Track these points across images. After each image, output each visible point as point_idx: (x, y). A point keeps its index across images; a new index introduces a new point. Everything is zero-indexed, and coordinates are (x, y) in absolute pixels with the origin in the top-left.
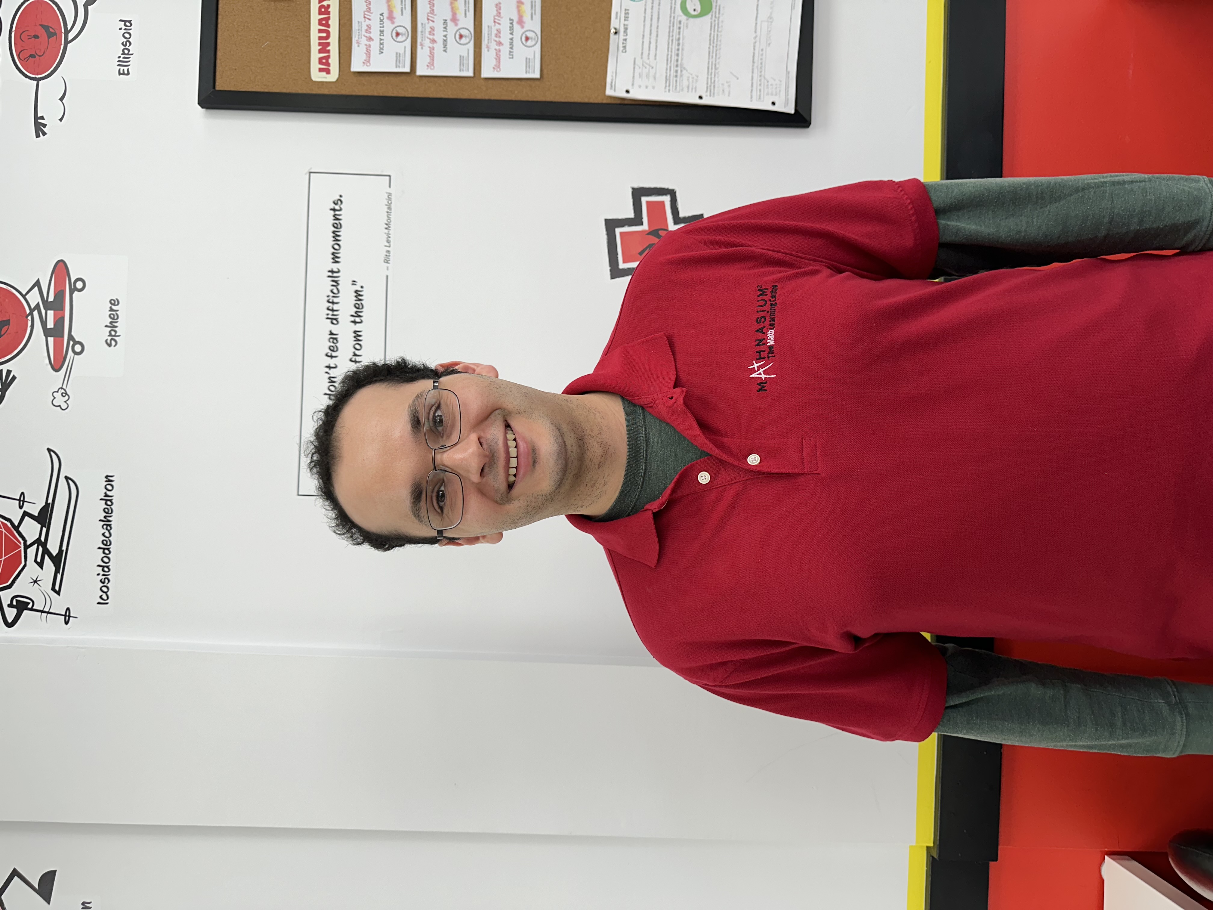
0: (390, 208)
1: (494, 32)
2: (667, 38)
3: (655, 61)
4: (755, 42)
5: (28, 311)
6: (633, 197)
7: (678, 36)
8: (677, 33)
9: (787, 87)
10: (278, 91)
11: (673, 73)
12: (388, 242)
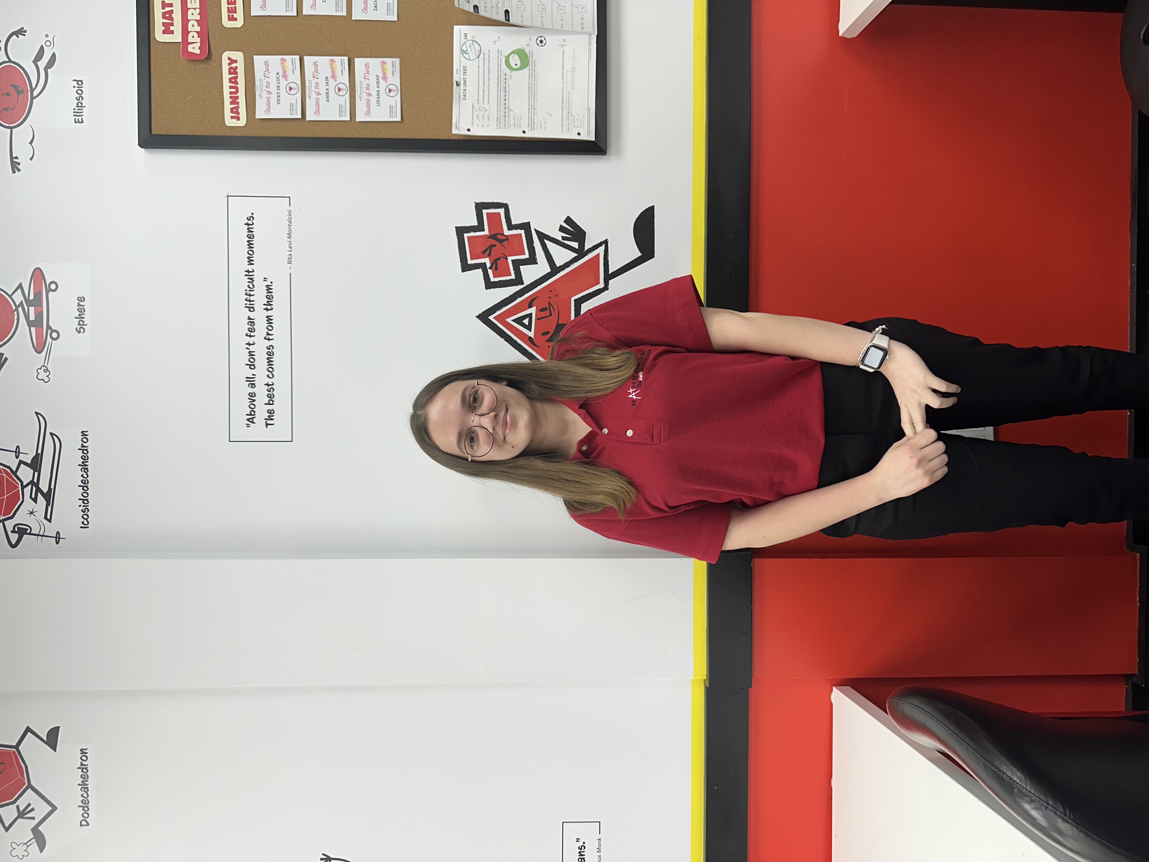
0: (290, 222)
1: (365, 86)
2: (497, 87)
3: (489, 105)
4: (563, 87)
5: (14, 308)
6: (476, 210)
7: (504, 86)
8: (504, 83)
9: (589, 121)
10: (199, 134)
11: (502, 114)
12: (290, 247)
